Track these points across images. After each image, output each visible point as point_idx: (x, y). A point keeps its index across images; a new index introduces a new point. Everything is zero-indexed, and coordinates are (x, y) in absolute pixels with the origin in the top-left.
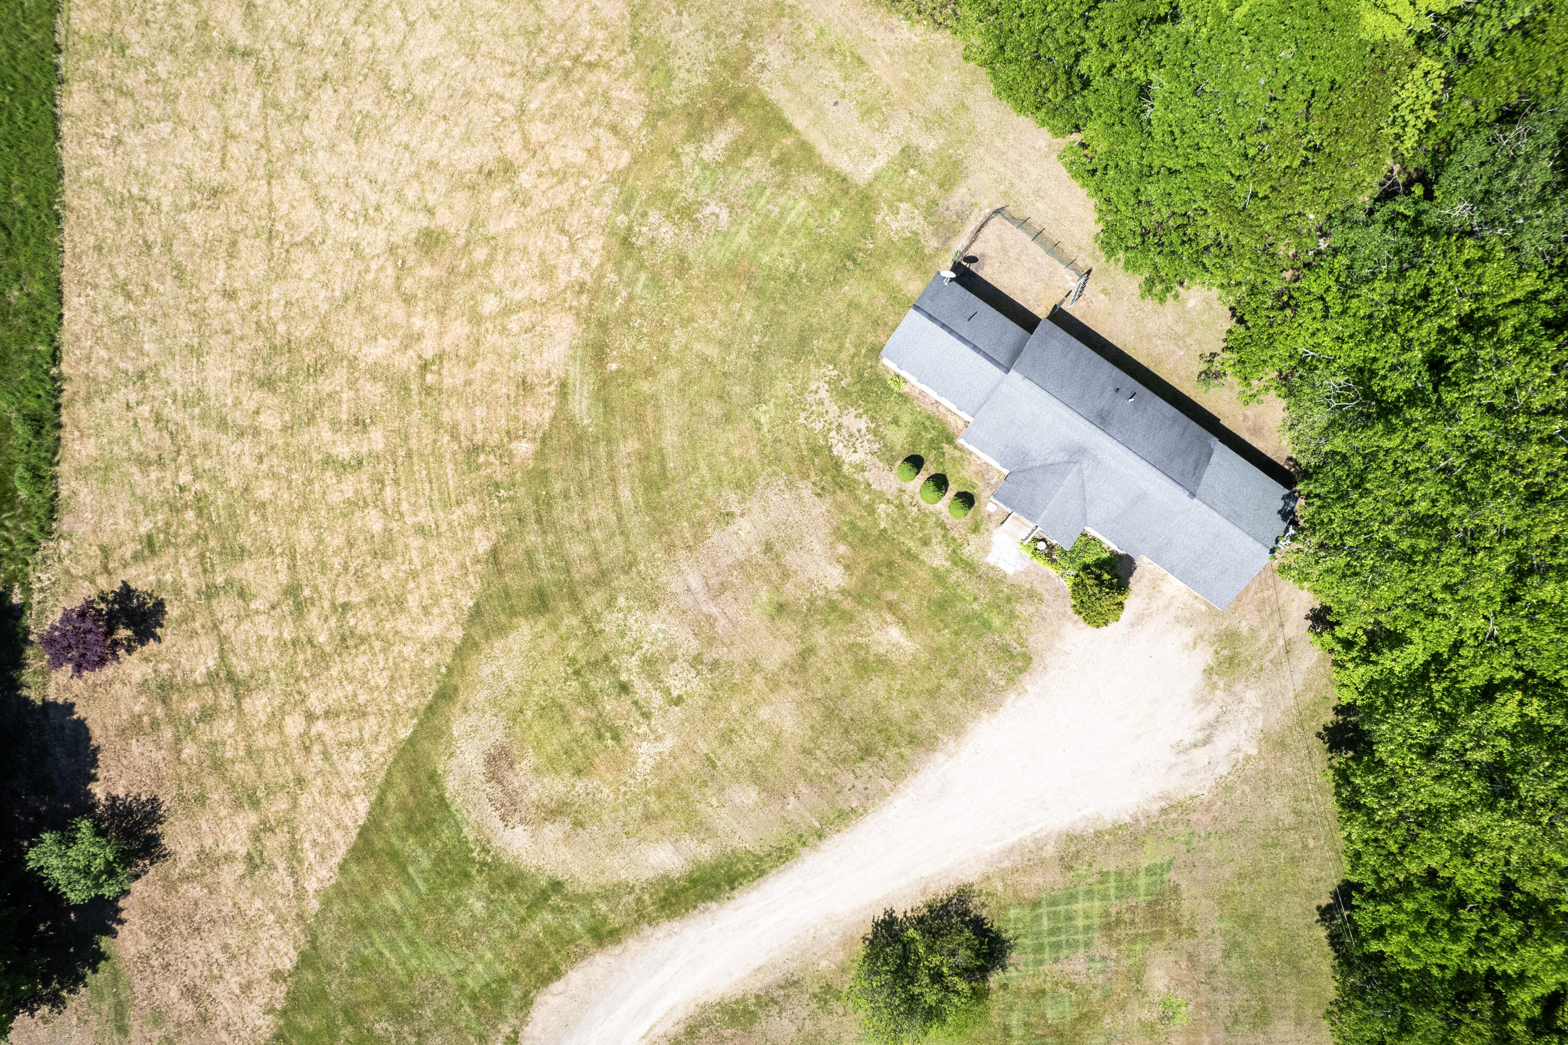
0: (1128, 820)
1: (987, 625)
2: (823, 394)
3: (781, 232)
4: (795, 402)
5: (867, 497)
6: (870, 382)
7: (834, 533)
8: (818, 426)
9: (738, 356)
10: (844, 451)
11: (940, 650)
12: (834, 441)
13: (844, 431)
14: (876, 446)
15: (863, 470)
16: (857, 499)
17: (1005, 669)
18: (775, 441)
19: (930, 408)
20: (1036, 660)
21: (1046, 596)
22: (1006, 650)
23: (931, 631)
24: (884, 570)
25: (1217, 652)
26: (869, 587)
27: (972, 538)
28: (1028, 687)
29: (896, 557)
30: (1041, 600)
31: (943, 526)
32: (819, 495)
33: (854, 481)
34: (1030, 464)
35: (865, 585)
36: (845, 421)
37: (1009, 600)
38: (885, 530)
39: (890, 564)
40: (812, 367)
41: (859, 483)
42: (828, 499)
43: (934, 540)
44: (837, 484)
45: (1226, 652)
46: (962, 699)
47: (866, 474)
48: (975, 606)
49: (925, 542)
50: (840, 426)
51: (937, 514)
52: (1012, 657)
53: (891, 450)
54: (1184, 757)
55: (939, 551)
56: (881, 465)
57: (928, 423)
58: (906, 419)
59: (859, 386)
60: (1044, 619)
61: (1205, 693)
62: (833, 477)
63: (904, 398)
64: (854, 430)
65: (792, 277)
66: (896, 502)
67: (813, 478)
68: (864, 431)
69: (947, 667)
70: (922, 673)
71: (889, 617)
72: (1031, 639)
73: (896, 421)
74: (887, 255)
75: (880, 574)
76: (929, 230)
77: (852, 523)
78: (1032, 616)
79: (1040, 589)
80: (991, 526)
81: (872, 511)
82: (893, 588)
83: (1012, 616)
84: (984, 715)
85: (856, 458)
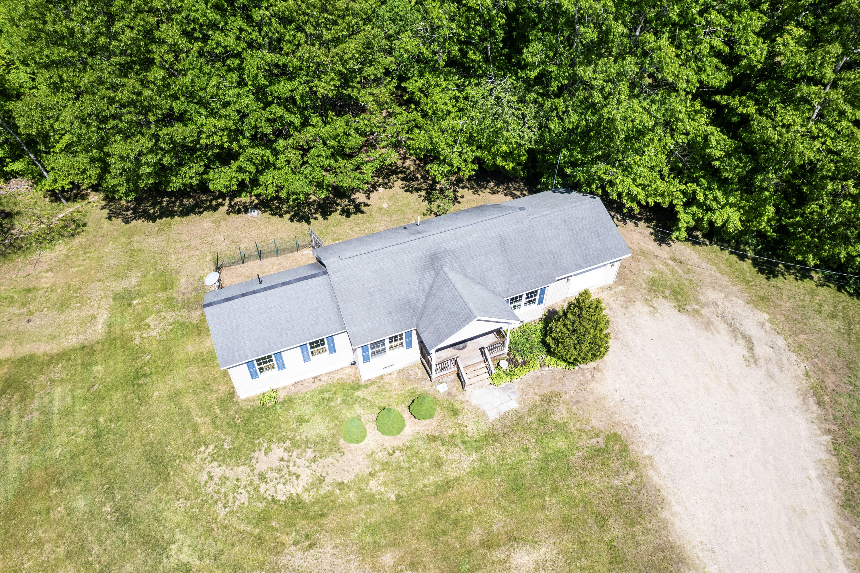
0: (827, 438)
1: (560, 456)
2: (217, 472)
3: (56, 423)
4: (200, 508)
5: (352, 494)
6: (246, 422)
7: (364, 556)
8: (243, 498)
9: (100, 542)
10: (288, 487)
11: (566, 520)
12: (272, 491)
13: (269, 475)
14: (310, 455)
15: (322, 480)
16: (346, 507)
17: (618, 464)
18: (216, 558)
19: (315, 386)
20: (618, 430)
21: (556, 389)
22: (596, 452)
23: (540, 516)
24: (442, 526)
25: (665, 297)
26: (452, 555)
27: (461, 419)
28: (647, 453)
29: (436, 504)
30: (557, 395)
31: (432, 438)
32: (311, 546)
33: (325, 497)
34: (419, 305)
35: (446, 558)
36: (261, 467)
37: (543, 421)
38: (399, 497)
39: (439, 515)
40: (186, 466)
41: (332, 493)
42: (325, 538)
43: (442, 455)
44: (315, 517)
45: (667, 293)
46: (638, 529)
47: (328, 480)
48: (534, 455)
49: (438, 464)
50: (262, 476)
51: (418, 436)
52: (606, 450)
53: (324, 441)
54: (762, 362)
55: (456, 456)
56: (330, 460)
57: (326, 395)
58: (306, 410)
59: (242, 435)
60: (578, 402)
61: (700, 320)
62: (305, 517)
63: (289, 401)
64: (277, 464)
65: (97, 436)
66: (378, 467)
67: (288, 540)
68: (286, 456)
69: (591, 523)
70: (587, 556)
71: (499, 554)
72: (594, 424)
73: (301, 420)
74: (168, 349)
75: (444, 532)
76: (184, 312)
77: (367, 528)
78: (569, 411)
79: (546, 390)
80: (460, 397)
81: (371, 499)
82: (468, 528)
83: (561, 427)
84: (665, 514)
85: (304, 480)
